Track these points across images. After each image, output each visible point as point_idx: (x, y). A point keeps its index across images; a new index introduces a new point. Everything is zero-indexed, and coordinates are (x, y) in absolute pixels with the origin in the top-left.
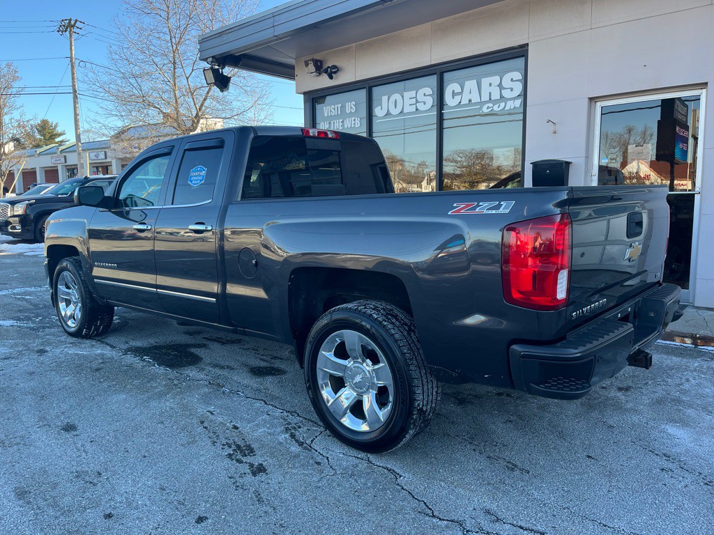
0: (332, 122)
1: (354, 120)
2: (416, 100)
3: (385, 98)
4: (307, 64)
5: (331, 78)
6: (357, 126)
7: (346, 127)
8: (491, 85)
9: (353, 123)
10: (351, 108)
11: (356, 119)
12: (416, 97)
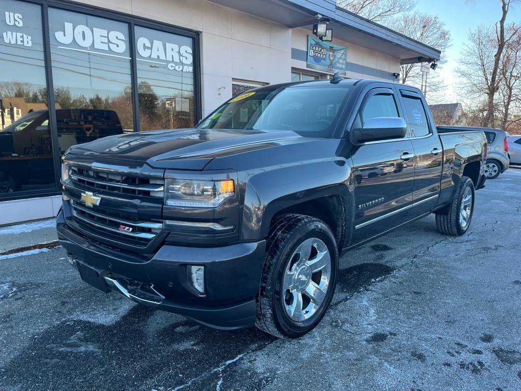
1: (22, 36)
2: (108, 40)
6: (27, 45)
7: (7, 41)
8: (172, 50)
9: (19, 39)
10: (15, 20)
11: (25, 36)
12: (108, 37)
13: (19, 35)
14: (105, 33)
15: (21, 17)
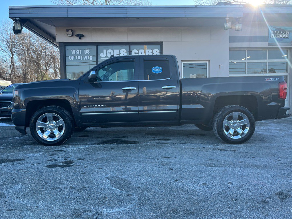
0: (76, 57)
1: (89, 57)
2: (120, 53)
3: (105, 51)
4: (68, 31)
5: (80, 38)
6: (90, 59)
7: (84, 59)
8: (149, 52)
9: (88, 58)
10: (87, 52)
11: (90, 56)
12: (119, 52)
13: (88, 56)
14: (118, 50)
15: (89, 50)
